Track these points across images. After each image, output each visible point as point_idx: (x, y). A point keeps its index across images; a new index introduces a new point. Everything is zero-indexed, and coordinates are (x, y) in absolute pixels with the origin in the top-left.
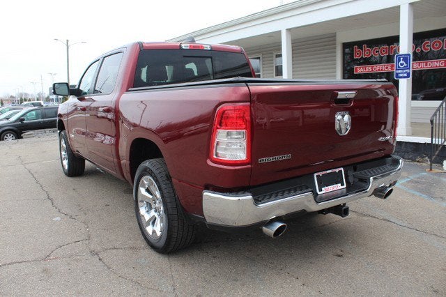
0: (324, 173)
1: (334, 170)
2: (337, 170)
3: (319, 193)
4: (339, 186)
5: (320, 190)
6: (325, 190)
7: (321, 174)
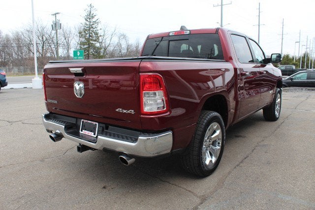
0: (86, 121)
1: (92, 122)
2: (94, 123)
3: (80, 132)
4: (92, 134)
5: (82, 131)
6: (84, 132)
7: (85, 121)
